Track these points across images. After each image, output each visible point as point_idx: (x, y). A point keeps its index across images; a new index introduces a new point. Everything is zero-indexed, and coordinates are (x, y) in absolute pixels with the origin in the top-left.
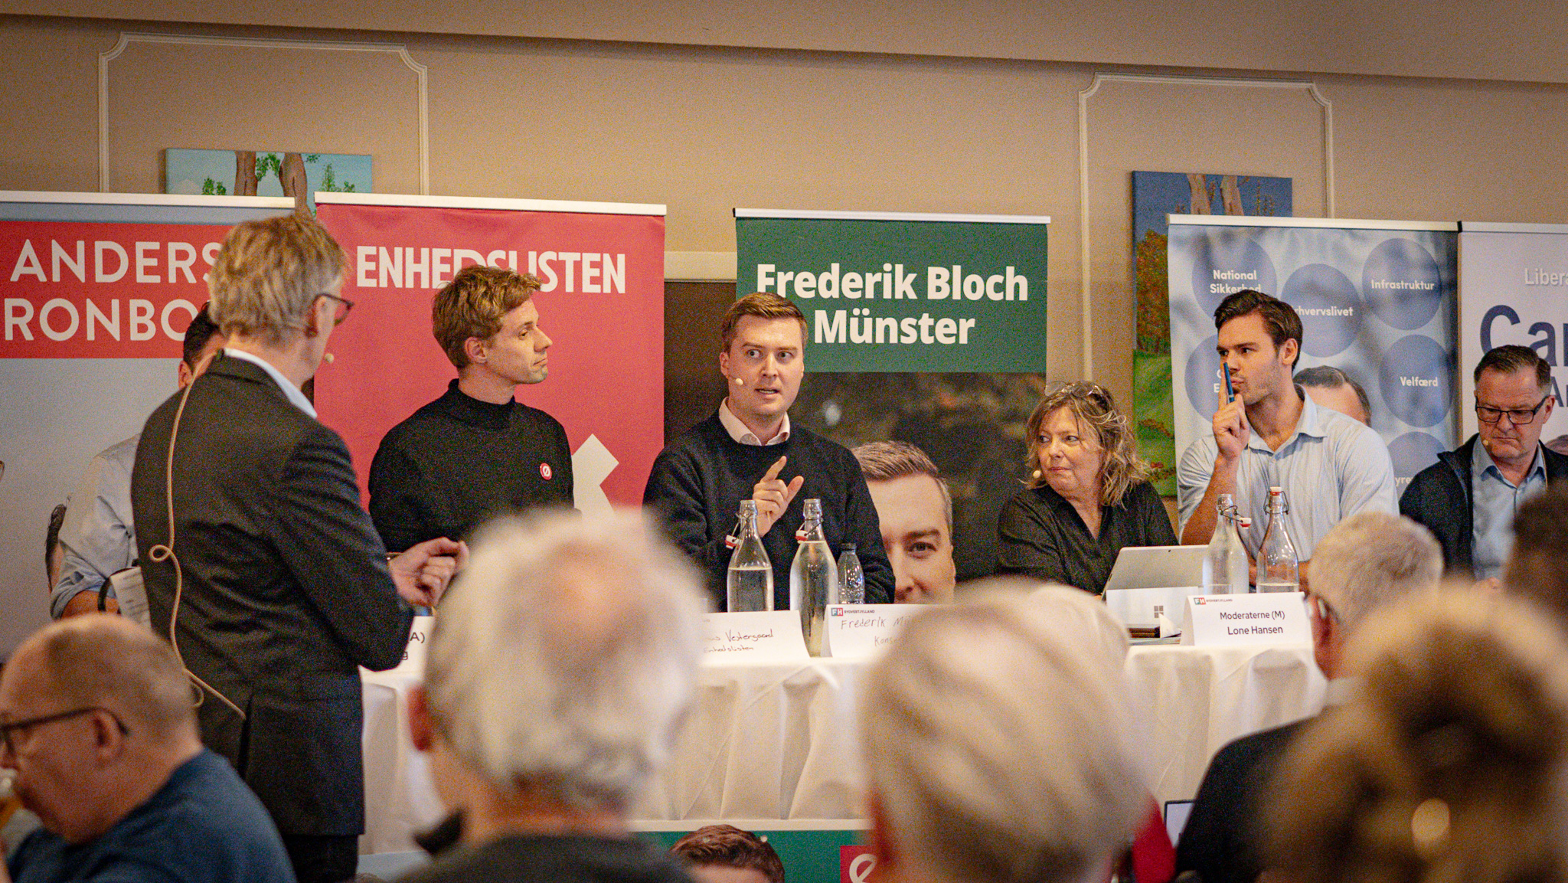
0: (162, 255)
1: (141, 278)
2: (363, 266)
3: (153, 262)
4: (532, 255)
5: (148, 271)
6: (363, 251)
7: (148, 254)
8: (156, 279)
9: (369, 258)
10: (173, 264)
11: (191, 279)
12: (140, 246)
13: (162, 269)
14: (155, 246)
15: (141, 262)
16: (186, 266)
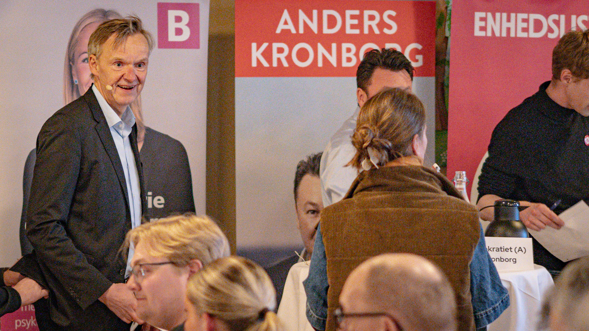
0: (360, 18)
1: (349, 31)
2: (478, 23)
3: (355, 22)
4: (574, 17)
5: (353, 27)
6: (478, 15)
7: (353, 17)
8: (357, 32)
9: (482, 19)
10: (367, 23)
11: (377, 31)
12: (349, 13)
13: (360, 26)
14: (357, 12)
15: (349, 22)
16: (374, 24)
